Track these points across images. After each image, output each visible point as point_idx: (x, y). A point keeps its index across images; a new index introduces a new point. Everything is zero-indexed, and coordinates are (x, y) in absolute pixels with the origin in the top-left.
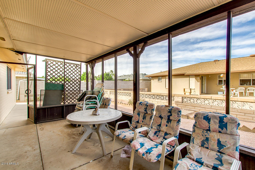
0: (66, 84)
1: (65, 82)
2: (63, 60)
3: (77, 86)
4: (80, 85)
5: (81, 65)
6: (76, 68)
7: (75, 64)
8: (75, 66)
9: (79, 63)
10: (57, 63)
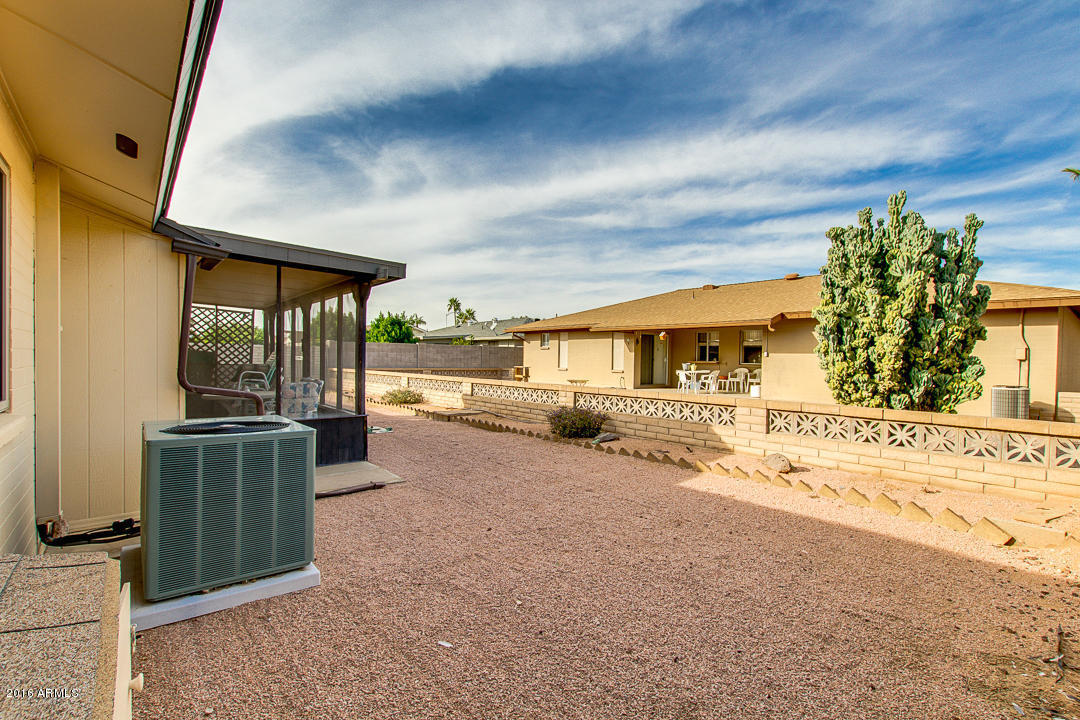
0: (219, 352)
1: (217, 348)
2: (214, 307)
3: (245, 357)
4: (251, 354)
5: (253, 315)
6: (242, 320)
7: (241, 313)
8: (242, 316)
9: (250, 311)
10: (202, 313)
